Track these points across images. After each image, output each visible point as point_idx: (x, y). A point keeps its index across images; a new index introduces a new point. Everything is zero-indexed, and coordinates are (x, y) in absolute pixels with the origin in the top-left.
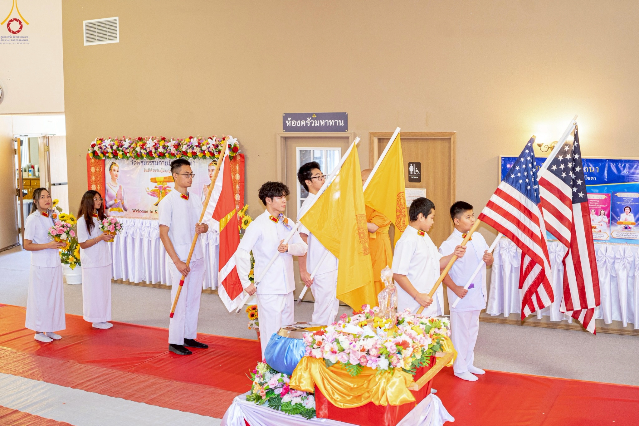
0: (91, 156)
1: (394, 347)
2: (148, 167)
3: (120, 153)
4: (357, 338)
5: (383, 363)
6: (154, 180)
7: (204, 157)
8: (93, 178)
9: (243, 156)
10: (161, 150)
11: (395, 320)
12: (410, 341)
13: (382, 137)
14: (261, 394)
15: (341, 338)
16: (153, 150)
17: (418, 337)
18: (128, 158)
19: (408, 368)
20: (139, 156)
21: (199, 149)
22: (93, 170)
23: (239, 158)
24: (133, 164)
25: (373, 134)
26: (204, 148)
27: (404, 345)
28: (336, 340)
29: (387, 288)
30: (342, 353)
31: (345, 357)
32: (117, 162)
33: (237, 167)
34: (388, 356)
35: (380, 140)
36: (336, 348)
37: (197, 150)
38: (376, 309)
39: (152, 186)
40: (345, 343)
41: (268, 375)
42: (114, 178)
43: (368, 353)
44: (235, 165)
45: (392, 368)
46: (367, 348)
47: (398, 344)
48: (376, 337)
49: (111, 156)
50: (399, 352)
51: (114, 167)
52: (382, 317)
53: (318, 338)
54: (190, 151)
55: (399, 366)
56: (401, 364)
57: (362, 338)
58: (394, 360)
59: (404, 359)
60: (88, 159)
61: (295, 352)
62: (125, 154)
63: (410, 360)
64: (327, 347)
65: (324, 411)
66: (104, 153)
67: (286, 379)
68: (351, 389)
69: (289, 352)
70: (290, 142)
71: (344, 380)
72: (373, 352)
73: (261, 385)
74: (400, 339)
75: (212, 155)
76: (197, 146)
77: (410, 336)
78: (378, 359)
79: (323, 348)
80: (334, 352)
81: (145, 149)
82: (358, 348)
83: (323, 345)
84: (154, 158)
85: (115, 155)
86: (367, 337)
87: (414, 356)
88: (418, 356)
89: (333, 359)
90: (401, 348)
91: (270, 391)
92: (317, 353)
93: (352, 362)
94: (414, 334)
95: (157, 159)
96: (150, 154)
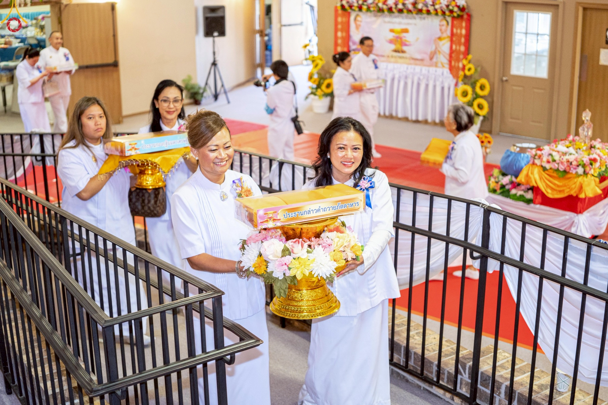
0: (339, 8)
1: (588, 161)
2: (387, 19)
3: (365, 7)
4: (565, 154)
5: (580, 170)
6: (392, 31)
7: (437, 14)
8: (339, 27)
9: (469, 16)
10: (400, 6)
11: (589, 145)
12: (598, 158)
13: (586, 6)
14: (496, 188)
15: (554, 154)
16: (394, 6)
17: (604, 157)
18: (371, 11)
19: (596, 175)
20: (381, 10)
21: (432, 7)
22: (339, 19)
23: (465, 17)
24: (375, 16)
25: (579, 4)
26: (437, 7)
27: (595, 160)
28: (550, 155)
29: (586, 123)
30: (554, 163)
31: (556, 165)
32: (360, 13)
33: (464, 24)
34: (584, 166)
35: (585, 9)
36: (550, 159)
37: (431, 9)
38: (577, 138)
39: (391, 36)
40: (557, 157)
41: (501, 177)
42: (357, 27)
43: (571, 163)
44: (462, 22)
45: (585, 173)
46: (571, 160)
47: (590, 160)
48: (576, 155)
49: (357, 9)
50: (591, 164)
51: (359, 18)
52: (581, 142)
53: (539, 152)
54: (425, 9)
55: (590, 173)
56: (592, 172)
57: (567, 154)
58: (588, 169)
59: (594, 169)
60: (336, 10)
61: (521, 161)
62: (369, 8)
63: (598, 171)
64: (545, 159)
65: (539, 199)
66: (351, 7)
67: (514, 179)
68: (558, 186)
69: (518, 162)
70: (509, 6)
71: (555, 180)
72: (575, 163)
73: (497, 182)
74: (592, 157)
75: (444, 13)
76: (431, 5)
77: (599, 156)
78: (577, 167)
79: (542, 159)
80: (548, 162)
81: (387, 5)
82: (565, 160)
83: (542, 157)
84: (393, 12)
85: (360, 8)
86: (571, 154)
87: (600, 168)
88: (603, 169)
89: (548, 166)
90: (592, 162)
91: (503, 187)
92: (537, 162)
93: (560, 169)
94: (601, 154)
95: (396, 14)
96: (390, 10)
